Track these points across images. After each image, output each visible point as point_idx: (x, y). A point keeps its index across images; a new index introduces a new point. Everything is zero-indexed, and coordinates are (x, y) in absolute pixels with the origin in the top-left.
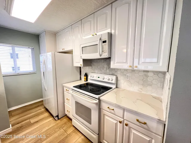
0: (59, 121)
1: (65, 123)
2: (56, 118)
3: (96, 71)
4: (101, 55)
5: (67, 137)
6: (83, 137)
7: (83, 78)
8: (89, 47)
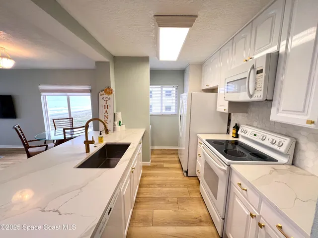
0: (187, 179)
1: (193, 185)
2: (185, 174)
3: (255, 124)
4: (251, 96)
5: (188, 199)
6: (207, 213)
7: (232, 131)
8: (240, 81)
